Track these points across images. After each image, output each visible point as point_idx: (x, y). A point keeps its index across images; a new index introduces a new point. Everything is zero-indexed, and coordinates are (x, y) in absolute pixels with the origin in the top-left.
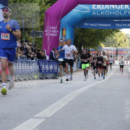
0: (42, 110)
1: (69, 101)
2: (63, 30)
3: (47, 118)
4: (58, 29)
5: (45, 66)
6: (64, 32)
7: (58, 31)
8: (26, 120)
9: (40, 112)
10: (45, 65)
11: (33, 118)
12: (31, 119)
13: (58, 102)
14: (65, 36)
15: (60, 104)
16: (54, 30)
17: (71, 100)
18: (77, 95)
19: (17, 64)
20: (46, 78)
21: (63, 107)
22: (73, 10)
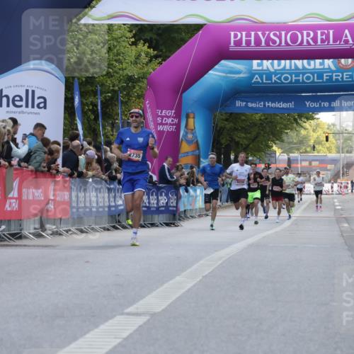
0: (142, 297)
1: (203, 277)
2: (188, 116)
3: (153, 315)
4: (178, 115)
5: (149, 198)
6: (191, 121)
7: (176, 121)
8: (107, 319)
9: (138, 300)
10: (148, 195)
11: (122, 314)
12: (119, 318)
13: (178, 278)
14: (193, 131)
15: (182, 284)
16: (168, 117)
17: (207, 273)
18: (220, 262)
19: (87, 194)
20: (153, 225)
21: (189, 290)
22: (210, 72)
